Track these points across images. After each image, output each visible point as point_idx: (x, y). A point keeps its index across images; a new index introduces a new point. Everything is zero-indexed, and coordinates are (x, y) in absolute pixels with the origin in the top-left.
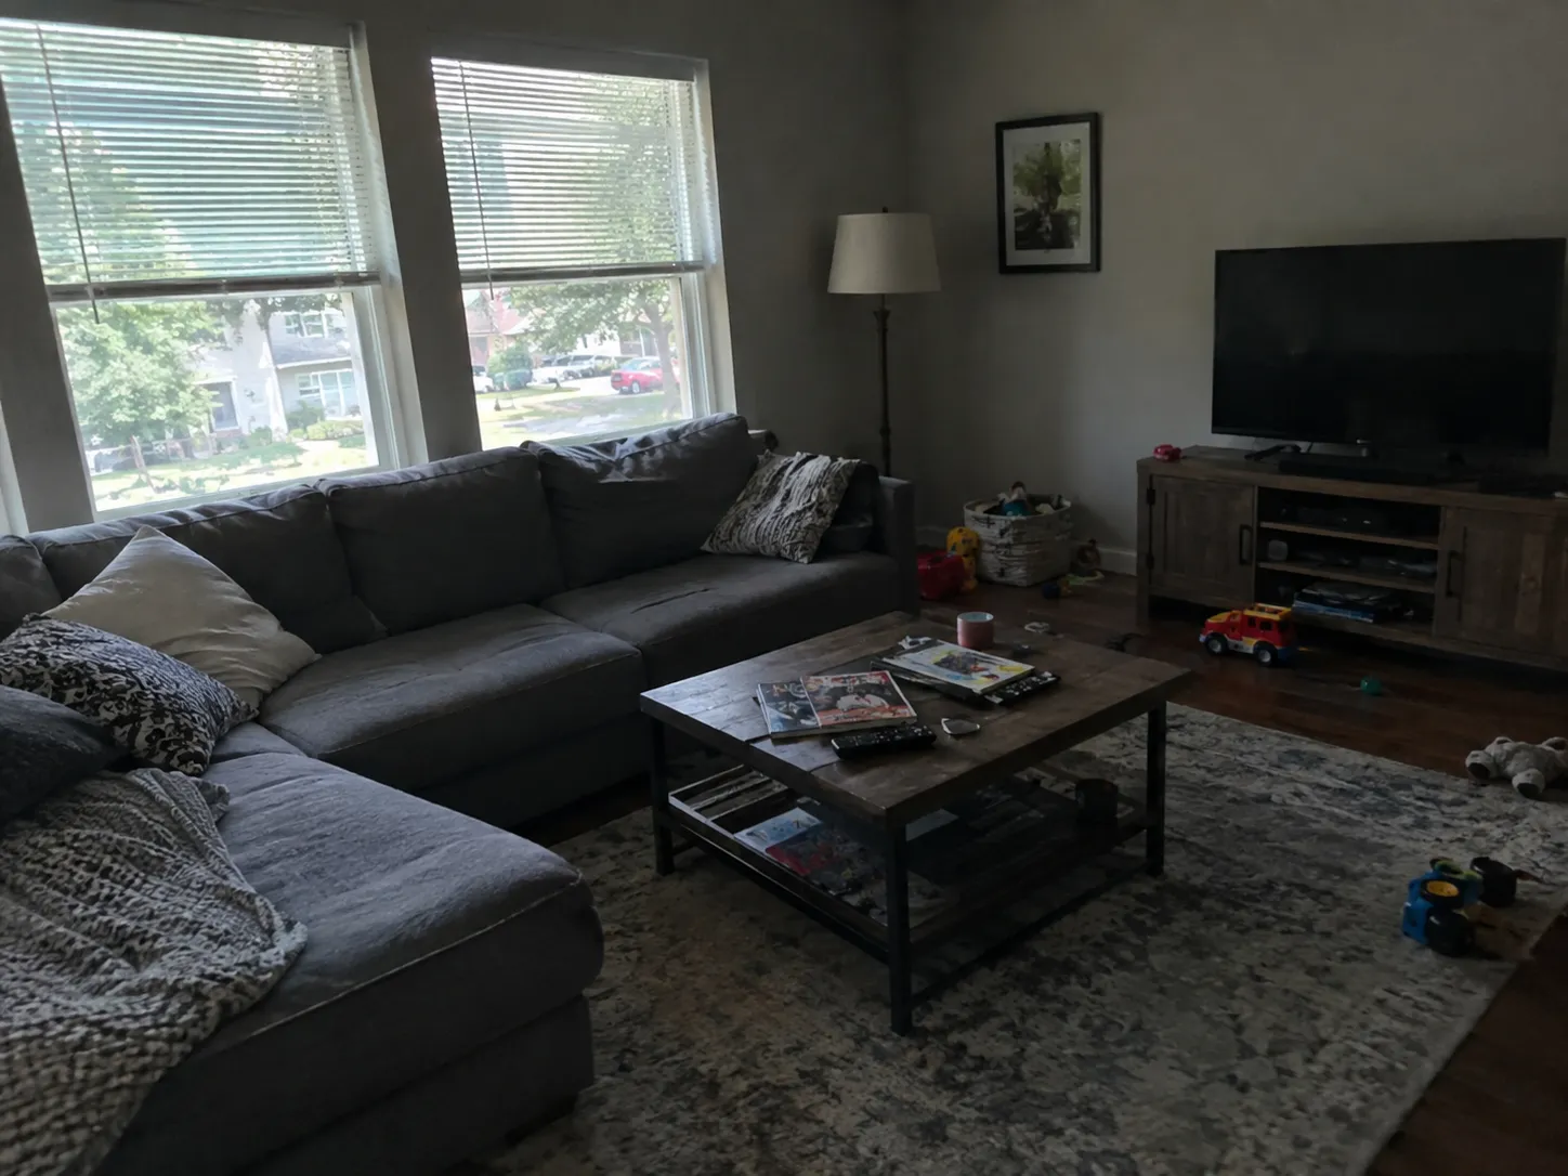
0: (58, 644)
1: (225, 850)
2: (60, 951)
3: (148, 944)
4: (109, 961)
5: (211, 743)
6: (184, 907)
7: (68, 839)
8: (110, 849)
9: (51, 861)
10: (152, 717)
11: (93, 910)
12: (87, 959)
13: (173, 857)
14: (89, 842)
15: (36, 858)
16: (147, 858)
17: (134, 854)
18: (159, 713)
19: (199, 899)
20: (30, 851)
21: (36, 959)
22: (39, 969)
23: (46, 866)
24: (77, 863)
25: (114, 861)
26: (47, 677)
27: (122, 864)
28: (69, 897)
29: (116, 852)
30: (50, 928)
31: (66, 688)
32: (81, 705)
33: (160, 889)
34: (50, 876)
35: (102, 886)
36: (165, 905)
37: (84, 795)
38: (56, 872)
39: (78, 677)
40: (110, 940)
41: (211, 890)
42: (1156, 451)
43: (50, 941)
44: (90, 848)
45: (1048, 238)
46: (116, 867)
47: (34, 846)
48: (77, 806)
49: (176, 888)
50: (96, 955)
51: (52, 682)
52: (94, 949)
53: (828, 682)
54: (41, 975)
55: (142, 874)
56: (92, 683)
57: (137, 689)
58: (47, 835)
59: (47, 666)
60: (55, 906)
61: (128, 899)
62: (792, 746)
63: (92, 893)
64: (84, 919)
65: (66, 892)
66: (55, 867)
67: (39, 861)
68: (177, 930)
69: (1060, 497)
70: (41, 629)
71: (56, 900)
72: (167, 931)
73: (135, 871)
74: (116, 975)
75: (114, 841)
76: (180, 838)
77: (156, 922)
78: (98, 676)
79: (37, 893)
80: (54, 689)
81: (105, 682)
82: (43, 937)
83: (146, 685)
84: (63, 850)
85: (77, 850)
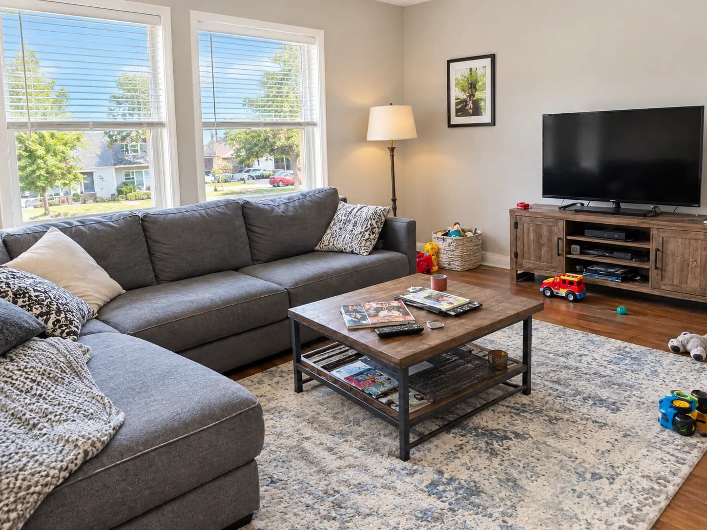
0: (14, 278)
1: (91, 376)
2: (20, 418)
3: (58, 417)
4: (41, 424)
5: (80, 327)
6: (73, 401)
7: (22, 368)
8: (41, 373)
9: (15, 377)
10: (56, 313)
11: (34, 400)
12: (31, 422)
13: (68, 378)
14: (32, 369)
15: (8, 375)
16: (56, 378)
17: (51, 376)
18: (58, 312)
19: (80, 397)
20: (6, 372)
21: (9, 421)
22: (10, 426)
23: (13, 379)
24: (27, 378)
25: (42, 378)
26: (10, 293)
27: (46, 380)
28: (23, 394)
29: (43, 374)
30: (15, 407)
31: (19, 298)
32: (24, 306)
33: (62, 392)
34: (15, 384)
35: (37, 390)
36: (64, 400)
37: (29, 348)
38: (17, 383)
39: (24, 293)
40: (41, 415)
41: (85, 394)
42: (518, 205)
43: (15, 413)
44: (32, 372)
45: (471, 111)
46: (43, 381)
47: (8, 370)
48: (25, 352)
49: (69, 392)
50: (35, 421)
51: (12, 296)
52: (34, 418)
53: (374, 305)
54: (11, 429)
55: (55, 386)
56: (30, 297)
57: (49, 300)
58: (13, 365)
59: (10, 287)
60: (17, 398)
61: (49, 396)
62: (357, 332)
63: (33, 393)
64: (30, 404)
65: (22, 391)
66: (16, 380)
67: (9, 377)
68: (71, 411)
69: (476, 229)
70: (5, 271)
71: (18, 395)
72: (66, 412)
73: (51, 383)
74: (44, 431)
75: (43, 369)
76: (71, 370)
77: (61, 407)
78: (33, 294)
79: (9, 391)
80: (13, 298)
81: (36, 296)
82: (13, 411)
83: (53, 299)
84: (20, 373)
85: (26, 373)
